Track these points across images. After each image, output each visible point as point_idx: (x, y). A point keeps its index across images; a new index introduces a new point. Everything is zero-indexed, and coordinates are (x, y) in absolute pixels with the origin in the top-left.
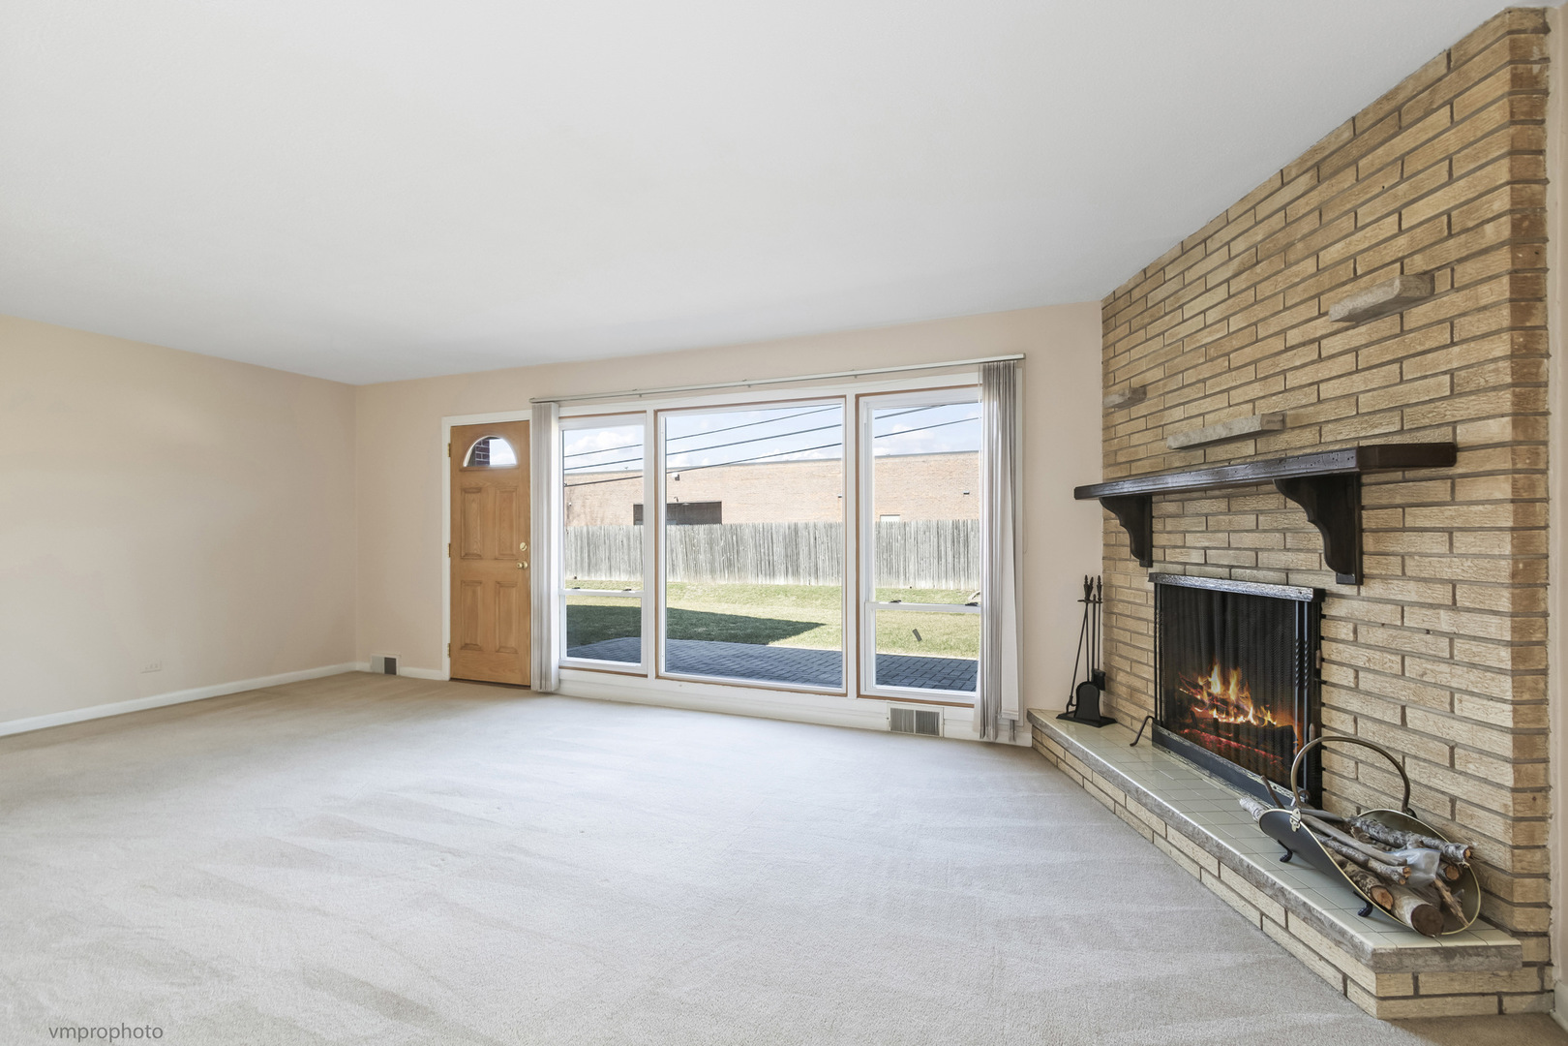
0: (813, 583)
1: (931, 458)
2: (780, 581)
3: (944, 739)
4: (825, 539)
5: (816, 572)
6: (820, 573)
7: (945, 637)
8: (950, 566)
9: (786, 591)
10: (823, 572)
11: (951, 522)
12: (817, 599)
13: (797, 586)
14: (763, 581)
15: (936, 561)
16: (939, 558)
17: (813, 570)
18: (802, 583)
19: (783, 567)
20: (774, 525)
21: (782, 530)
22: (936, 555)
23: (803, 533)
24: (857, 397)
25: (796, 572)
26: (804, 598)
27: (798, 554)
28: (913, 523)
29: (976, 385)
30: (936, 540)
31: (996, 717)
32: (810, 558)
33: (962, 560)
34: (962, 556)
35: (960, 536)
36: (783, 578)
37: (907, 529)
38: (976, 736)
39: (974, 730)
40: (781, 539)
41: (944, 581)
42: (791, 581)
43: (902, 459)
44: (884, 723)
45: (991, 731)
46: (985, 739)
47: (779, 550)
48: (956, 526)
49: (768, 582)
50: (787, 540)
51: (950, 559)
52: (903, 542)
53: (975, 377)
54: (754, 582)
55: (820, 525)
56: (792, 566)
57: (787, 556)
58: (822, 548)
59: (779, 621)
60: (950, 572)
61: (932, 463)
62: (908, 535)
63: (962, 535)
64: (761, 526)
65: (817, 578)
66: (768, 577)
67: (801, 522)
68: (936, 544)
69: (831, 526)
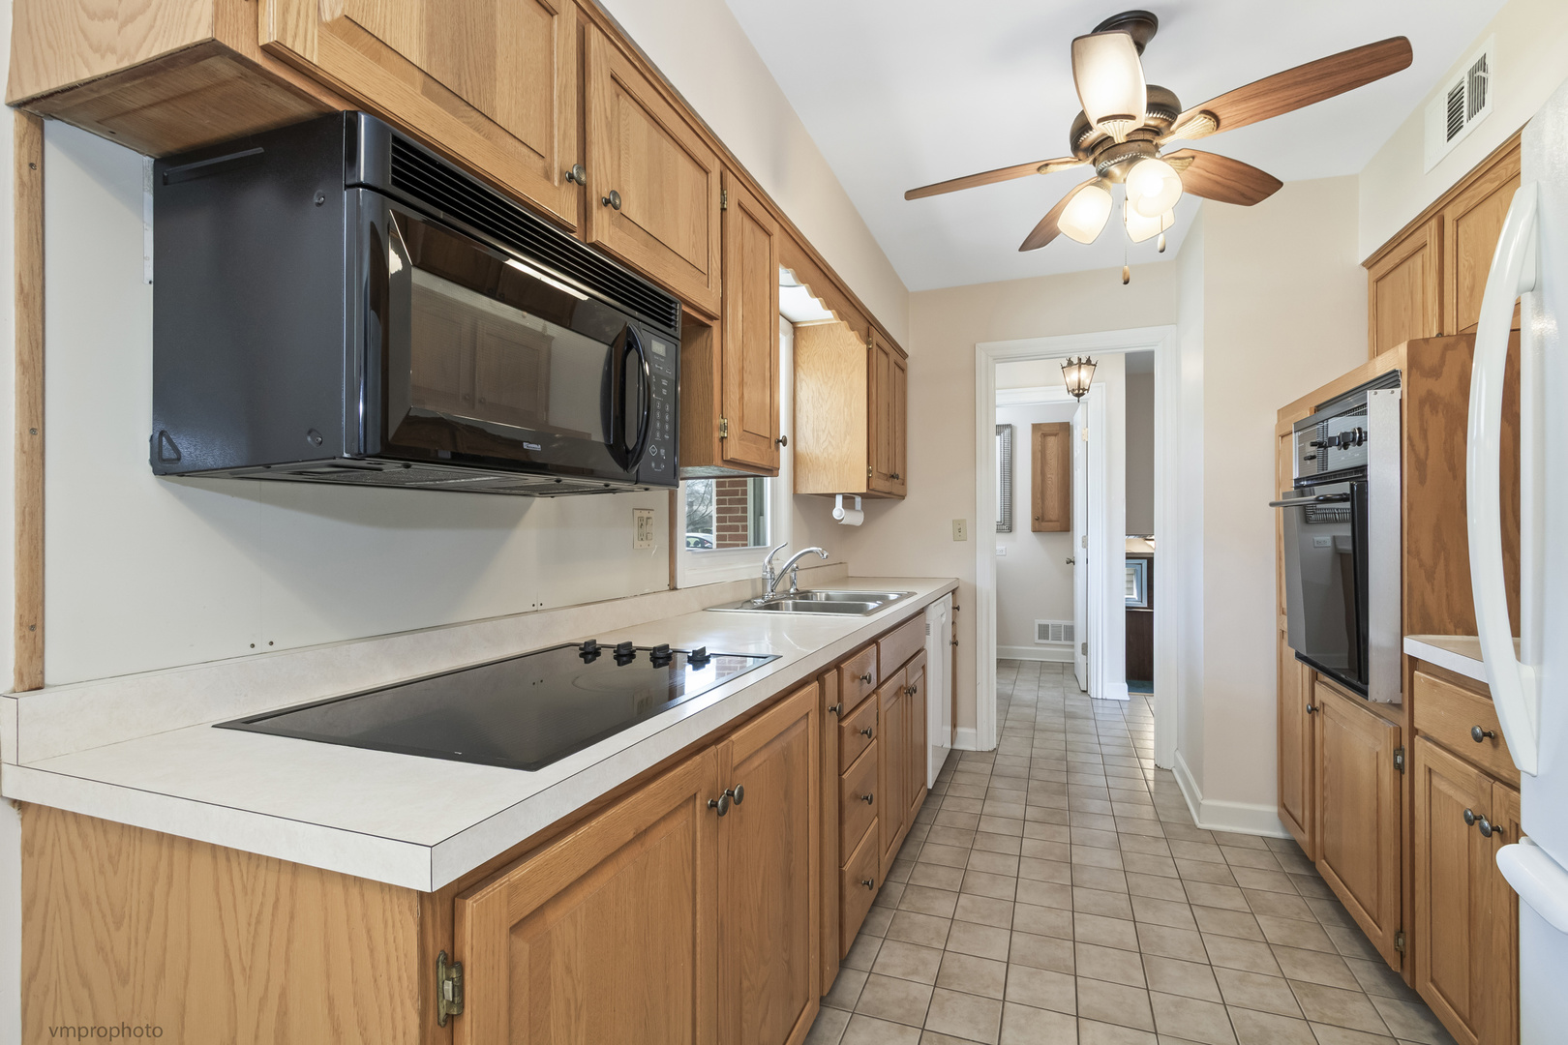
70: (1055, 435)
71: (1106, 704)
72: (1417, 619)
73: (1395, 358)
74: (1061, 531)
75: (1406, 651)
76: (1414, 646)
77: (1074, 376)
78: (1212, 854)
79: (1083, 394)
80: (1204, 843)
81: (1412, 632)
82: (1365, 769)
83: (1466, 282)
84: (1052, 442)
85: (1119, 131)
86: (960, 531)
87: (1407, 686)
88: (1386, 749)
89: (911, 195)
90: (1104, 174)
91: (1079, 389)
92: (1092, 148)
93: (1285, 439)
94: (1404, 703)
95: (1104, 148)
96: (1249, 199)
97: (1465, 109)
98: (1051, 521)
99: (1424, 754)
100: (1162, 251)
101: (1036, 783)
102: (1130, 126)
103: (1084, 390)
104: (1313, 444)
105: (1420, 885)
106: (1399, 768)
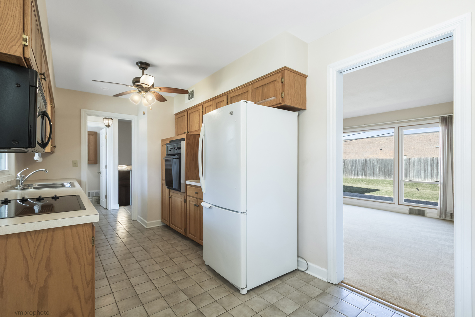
0: (372, 178)
1: (421, 135)
2: (360, 177)
3: (427, 217)
4: (377, 164)
5: (373, 174)
6: (375, 175)
7: (427, 196)
8: (429, 174)
9: (362, 180)
10: (376, 175)
11: (430, 158)
12: (374, 183)
13: (366, 179)
14: (353, 177)
15: (423, 172)
16: (425, 171)
17: (372, 174)
18: (368, 178)
19: (361, 173)
20: (358, 159)
21: (361, 161)
22: (423, 170)
23: (368, 162)
24: (398, 127)
25: (366, 174)
26: (369, 183)
27: (366, 169)
28: (413, 159)
29: (438, 123)
30: (423, 164)
31: (445, 212)
32: (371, 170)
33: (435, 172)
34: (435, 171)
35: (434, 162)
36: (361, 177)
37: (410, 161)
38: (438, 217)
39: (438, 216)
40: (360, 164)
41: (427, 179)
42: (364, 177)
43: (407, 136)
44: (407, 212)
45: (443, 216)
46: (441, 218)
47: (359, 167)
48: (432, 159)
49: (355, 178)
50: (363, 165)
51: (429, 171)
52: (409, 165)
53: (438, 121)
54: (350, 177)
55: (375, 160)
56: (364, 172)
57: (362, 169)
58: (375, 167)
59: (364, 188)
60: (430, 176)
61: (421, 136)
62: (411, 163)
63: (435, 163)
64: (353, 160)
65: (374, 176)
66: (355, 176)
67: (368, 159)
68: (423, 166)
69: (379, 160)
70: (93, 135)
71: (113, 211)
72: (187, 178)
73: (184, 136)
74: (94, 164)
75: (186, 183)
76: (187, 182)
77: (106, 122)
78: (151, 232)
79: (109, 127)
80: (149, 230)
81: (187, 180)
82: (179, 204)
83: (191, 124)
84: (92, 137)
85: (144, 86)
86: (75, 164)
87: (186, 189)
88: (183, 200)
89: (92, 81)
90: (140, 92)
91: (108, 125)
92: (138, 86)
93: (163, 146)
94: (186, 192)
95: (140, 87)
96: (161, 101)
97: (191, 97)
98: (91, 161)
99: (188, 198)
100: (151, 110)
101: (105, 231)
102: (147, 86)
103: (110, 126)
104: (171, 148)
105: (188, 220)
106: (185, 202)
